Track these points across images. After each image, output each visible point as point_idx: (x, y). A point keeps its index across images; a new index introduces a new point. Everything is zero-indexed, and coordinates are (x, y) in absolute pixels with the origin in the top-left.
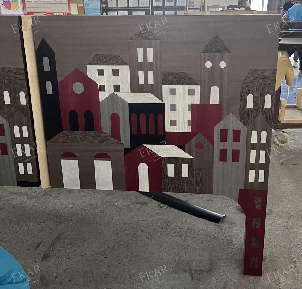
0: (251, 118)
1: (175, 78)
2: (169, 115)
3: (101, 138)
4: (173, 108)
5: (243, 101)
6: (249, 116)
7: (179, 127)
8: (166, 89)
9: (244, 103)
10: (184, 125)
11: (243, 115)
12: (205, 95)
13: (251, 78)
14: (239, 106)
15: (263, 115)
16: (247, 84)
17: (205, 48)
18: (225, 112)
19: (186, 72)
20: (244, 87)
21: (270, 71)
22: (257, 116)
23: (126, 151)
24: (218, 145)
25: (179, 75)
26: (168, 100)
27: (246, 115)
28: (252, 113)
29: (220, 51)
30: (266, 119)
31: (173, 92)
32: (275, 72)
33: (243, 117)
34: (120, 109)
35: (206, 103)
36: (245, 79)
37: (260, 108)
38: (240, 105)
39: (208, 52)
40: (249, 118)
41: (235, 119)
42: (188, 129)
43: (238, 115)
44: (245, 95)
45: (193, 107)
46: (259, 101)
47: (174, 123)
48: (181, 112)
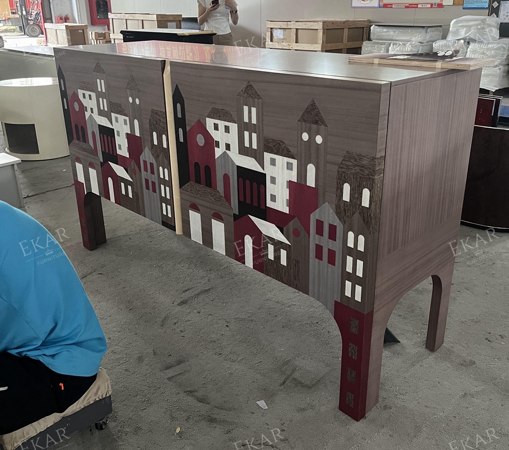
1: (274, 146)
2: (270, 189)
3: (217, 198)
4: (273, 180)
5: (339, 191)
6: (345, 210)
7: (278, 204)
8: (267, 156)
9: (341, 194)
10: (283, 204)
11: (340, 208)
12: (302, 173)
13: (347, 163)
15: (360, 213)
16: (344, 170)
17: (302, 116)
18: (321, 199)
19: (285, 142)
20: (340, 173)
21: (368, 158)
22: (353, 214)
23: (236, 217)
24: (314, 239)
25: (279, 143)
26: (269, 171)
27: (342, 208)
28: (348, 207)
29: (316, 122)
30: (364, 221)
31: (273, 162)
33: (339, 211)
34: (230, 171)
35: (303, 183)
36: (341, 163)
37: (358, 204)
38: (336, 195)
39: (305, 121)
40: (346, 214)
41: (331, 211)
42: (286, 210)
43: (334, 206)
44: (341, 183)
45: (290, 184)
46: (356, 195)
47: (273, 198)
48: (280, 188)
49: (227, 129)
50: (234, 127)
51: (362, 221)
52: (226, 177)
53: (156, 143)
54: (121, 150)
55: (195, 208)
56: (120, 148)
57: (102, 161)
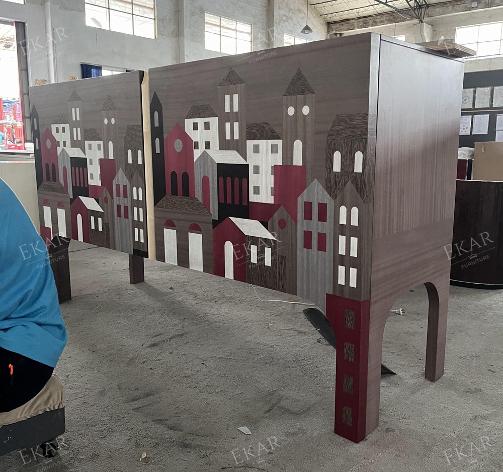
0: (338, 187)
1: (258, 131)
2: (253, 180)
3: (194, 206)
4: (257, 170)
5: (329, 162)
6: (336, 183)
7: (262, 196)
8: (250, 144)
9: (331, 165)
10: (267, 193)
11: (330, 182)
12: (288, 153)
13: (337, 128)
14: (325, 169)
15: (352, 182)
16: (334, 137)
17: (287, 89)
18: (308, 177)
19: (270, 123)
20: (329, 141)
21: (360, 116)
22: (346, 183)
23: (215, 223)
24: (302, 225)
25: (262, 126)
26: (252, 160)
27: (333, 181)
28: (339, 179)
29: (303, 92)
30: (357, 189)
31: (256, 149)
32: (367, 117)
33: (329, 185)
34: (210, 171)
35: (289, 164)
36: (331, 130)
37: (349, 172)
38: (326, 167)
39: (290, 94)
41: (321, 187)
42: (271, 200)
43: (324, 181)
44: (331, 153)
45: (275, 168)
46: (348, 161)
47: (257, 190)
48: (264, 176)
49: (207, 127)
50: (214, 122)
51: (356, 190)
52: (205, 181)
53: (130, 161)
54: (93, 179)
55: (170, 225)
56: (92, 178)
57: (72, 198)
